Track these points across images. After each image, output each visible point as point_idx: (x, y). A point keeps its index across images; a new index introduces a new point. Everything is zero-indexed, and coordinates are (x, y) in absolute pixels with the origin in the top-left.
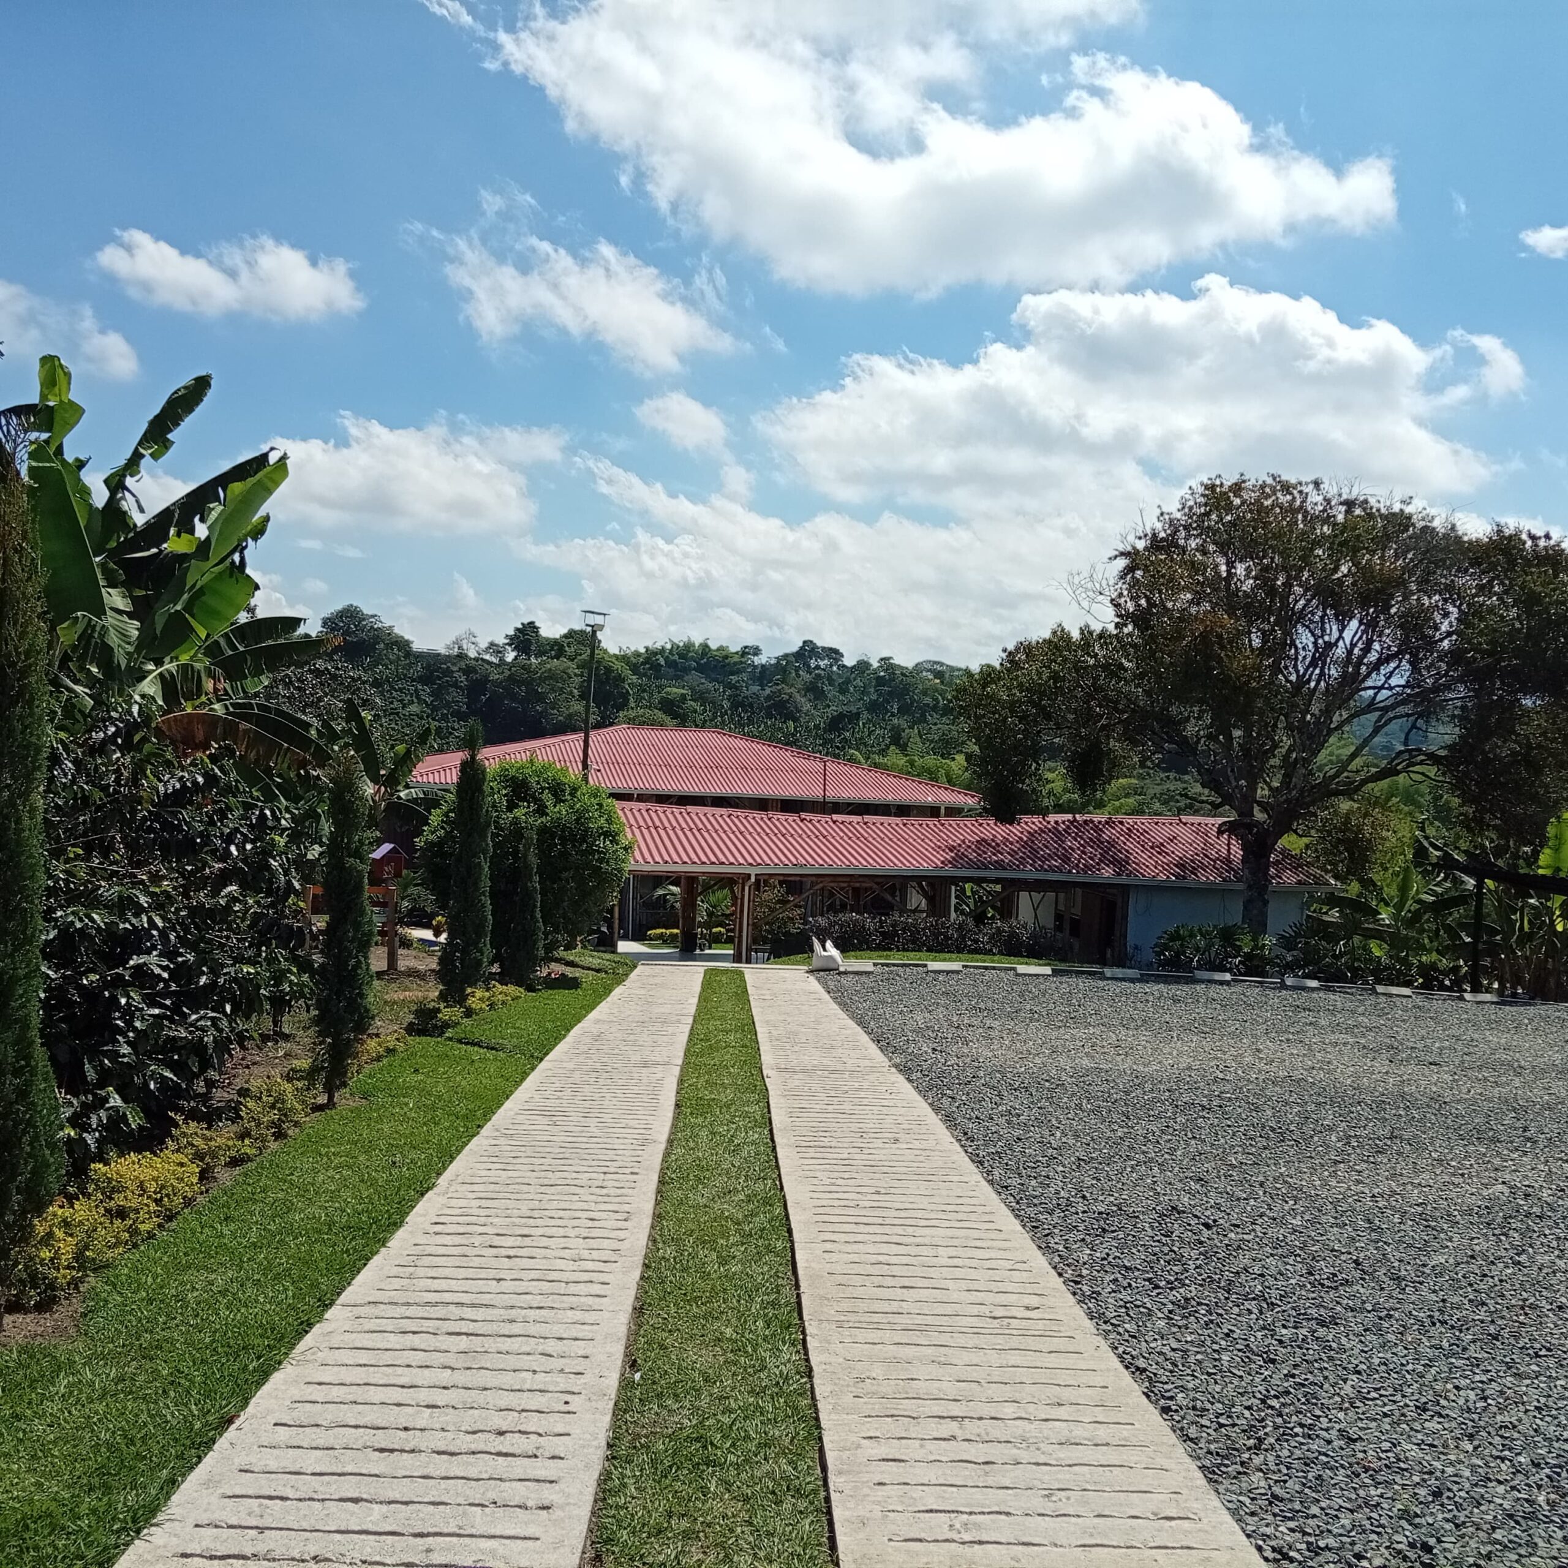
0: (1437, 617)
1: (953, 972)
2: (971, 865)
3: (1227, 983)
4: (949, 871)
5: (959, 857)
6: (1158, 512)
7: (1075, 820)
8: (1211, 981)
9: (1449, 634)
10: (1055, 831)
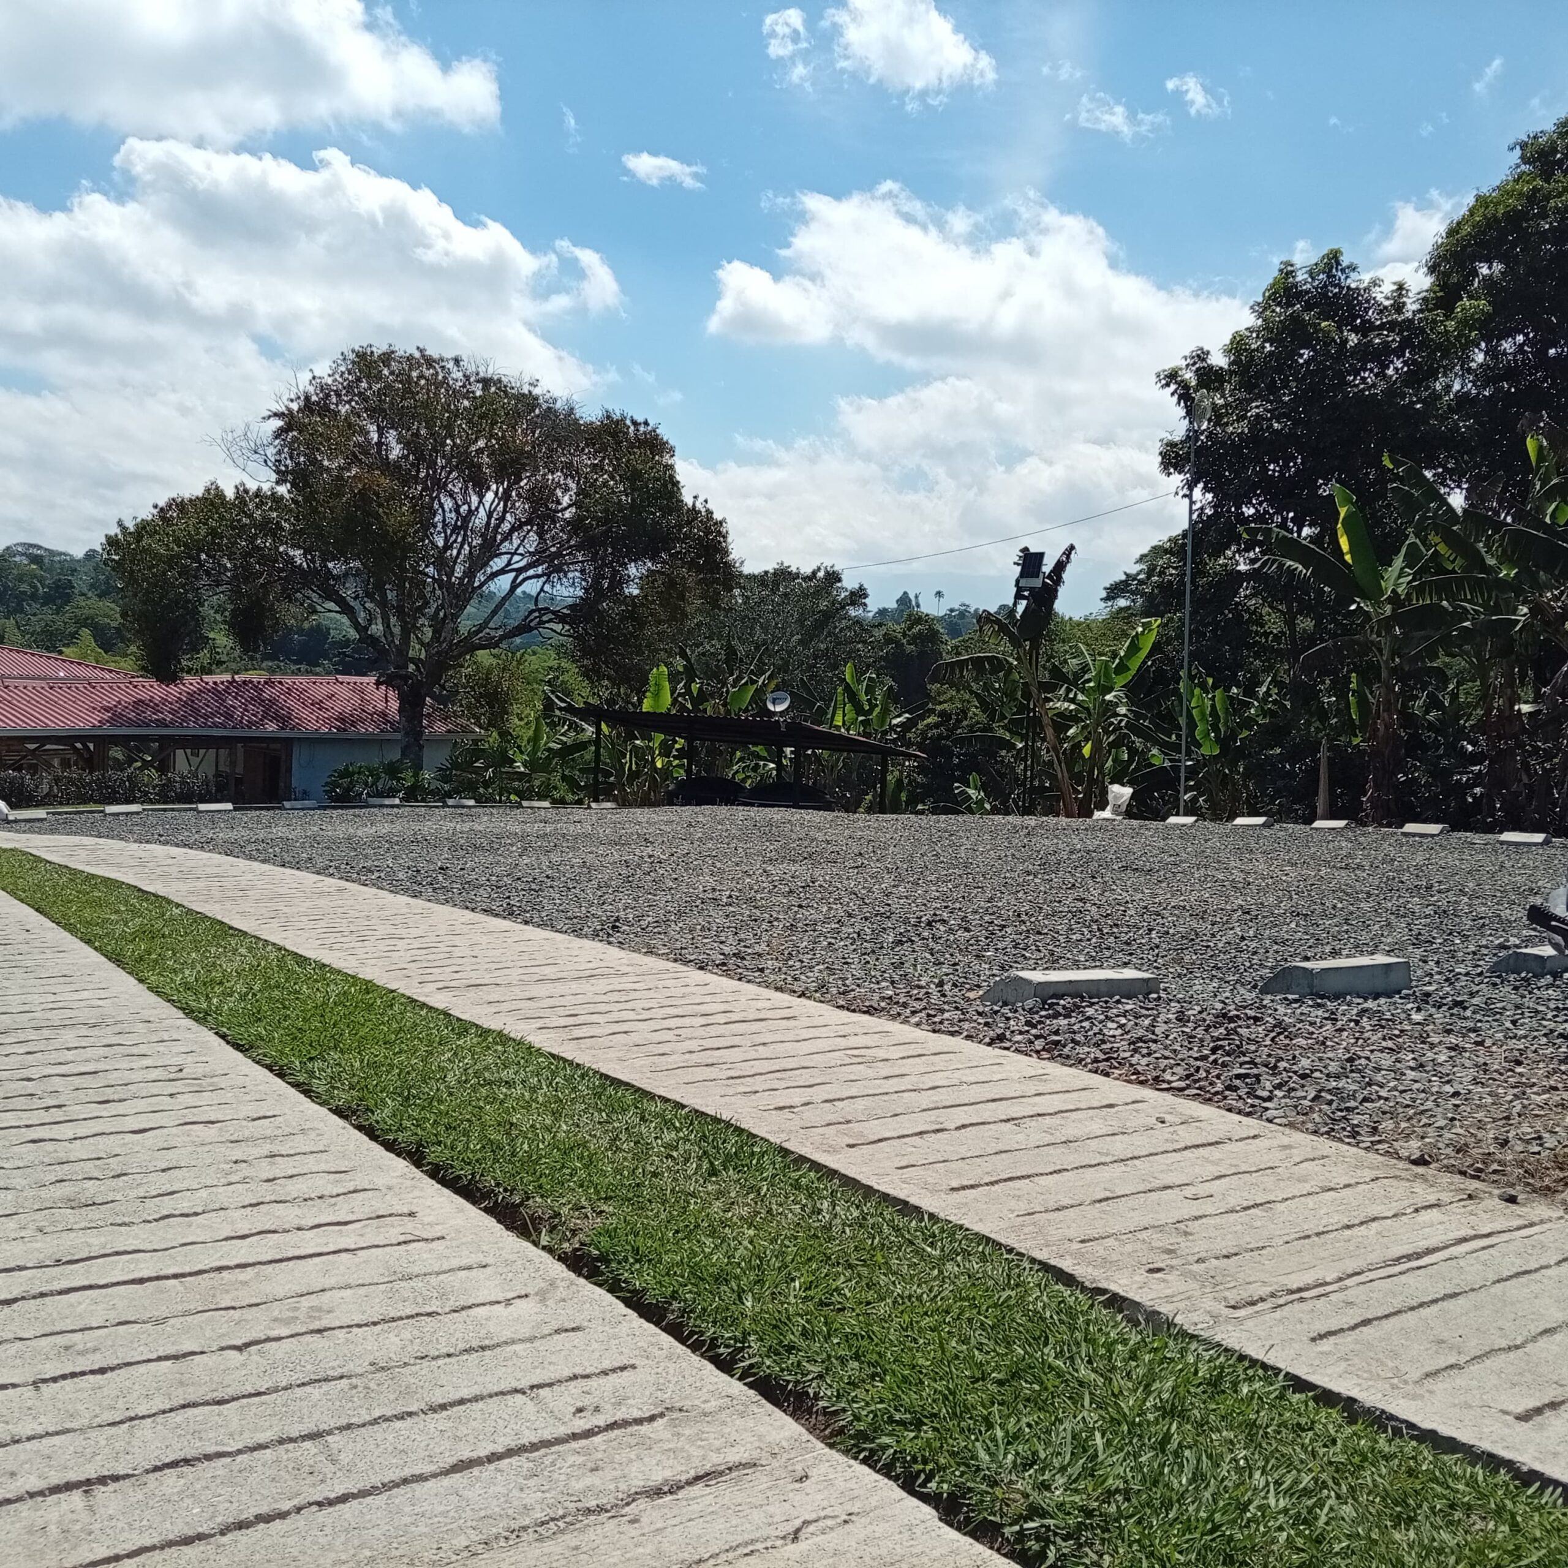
0: (559, 492)
1: (132, 813)
2: (131, 723)
3: (397, 806)
4: (108, 730)
5: (116, 716)
6: (310, 376)
7: (234, 681)
8: (382, 806)
9: (570, 506)
10: (215, 690)
